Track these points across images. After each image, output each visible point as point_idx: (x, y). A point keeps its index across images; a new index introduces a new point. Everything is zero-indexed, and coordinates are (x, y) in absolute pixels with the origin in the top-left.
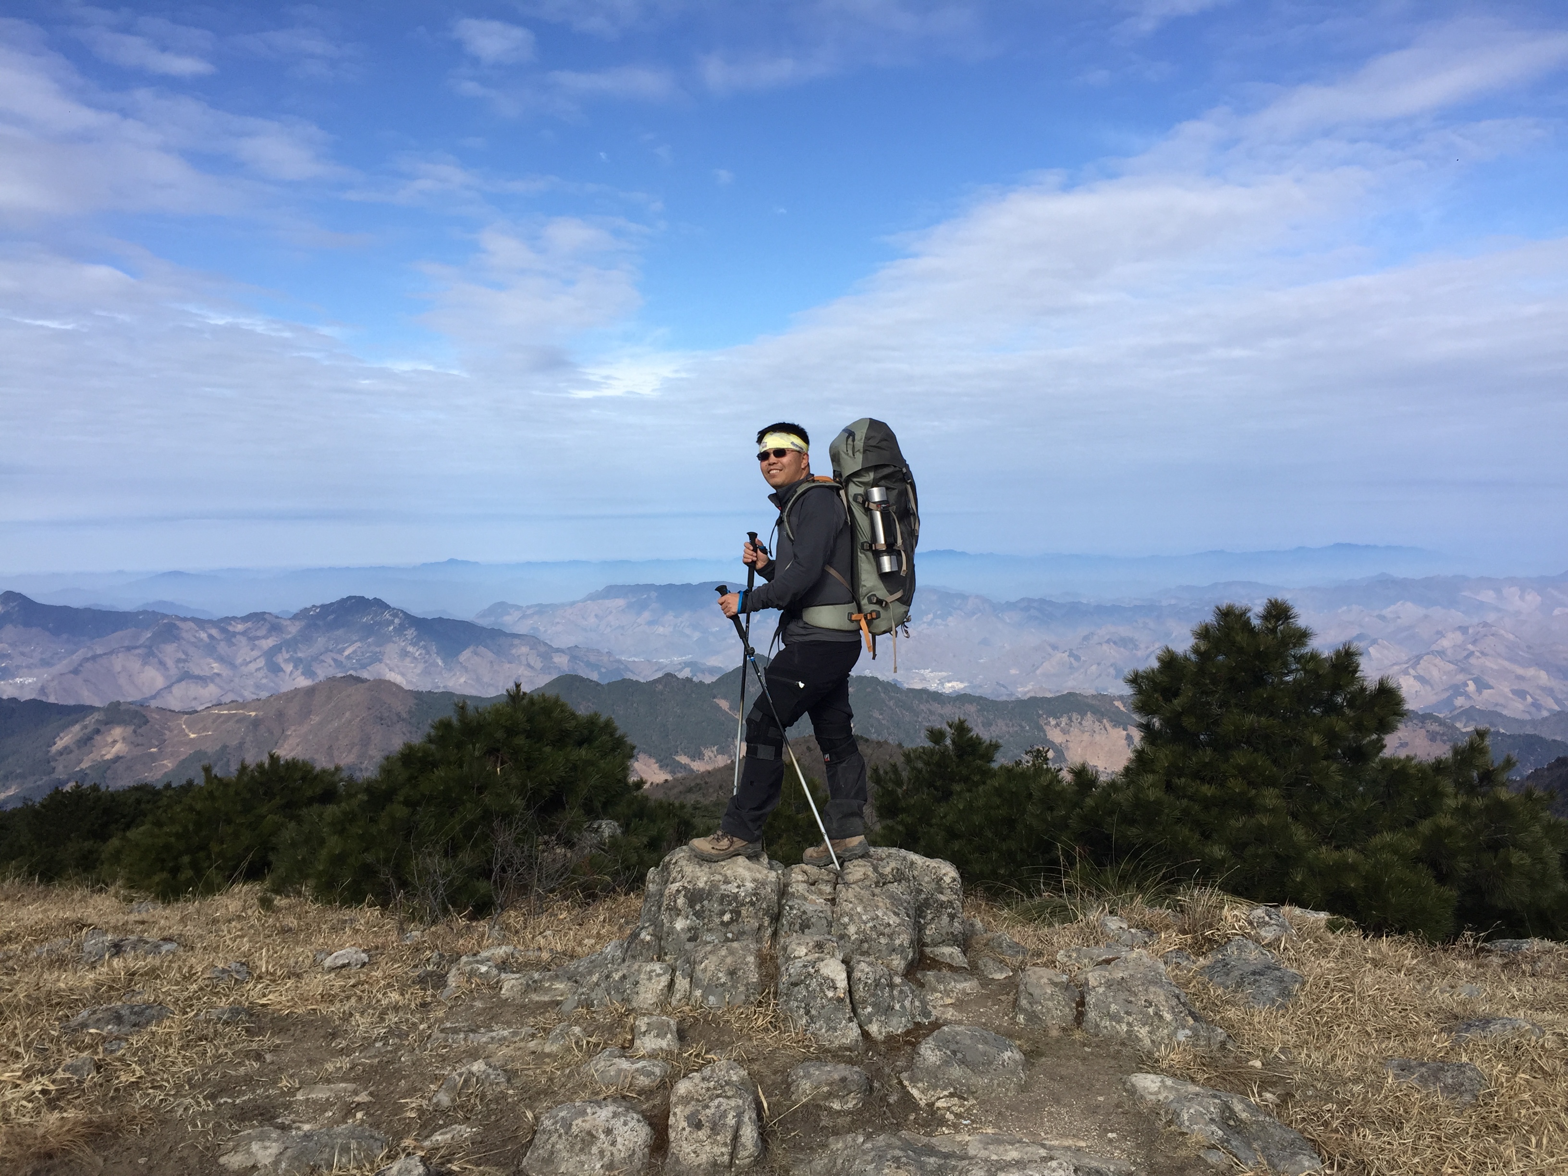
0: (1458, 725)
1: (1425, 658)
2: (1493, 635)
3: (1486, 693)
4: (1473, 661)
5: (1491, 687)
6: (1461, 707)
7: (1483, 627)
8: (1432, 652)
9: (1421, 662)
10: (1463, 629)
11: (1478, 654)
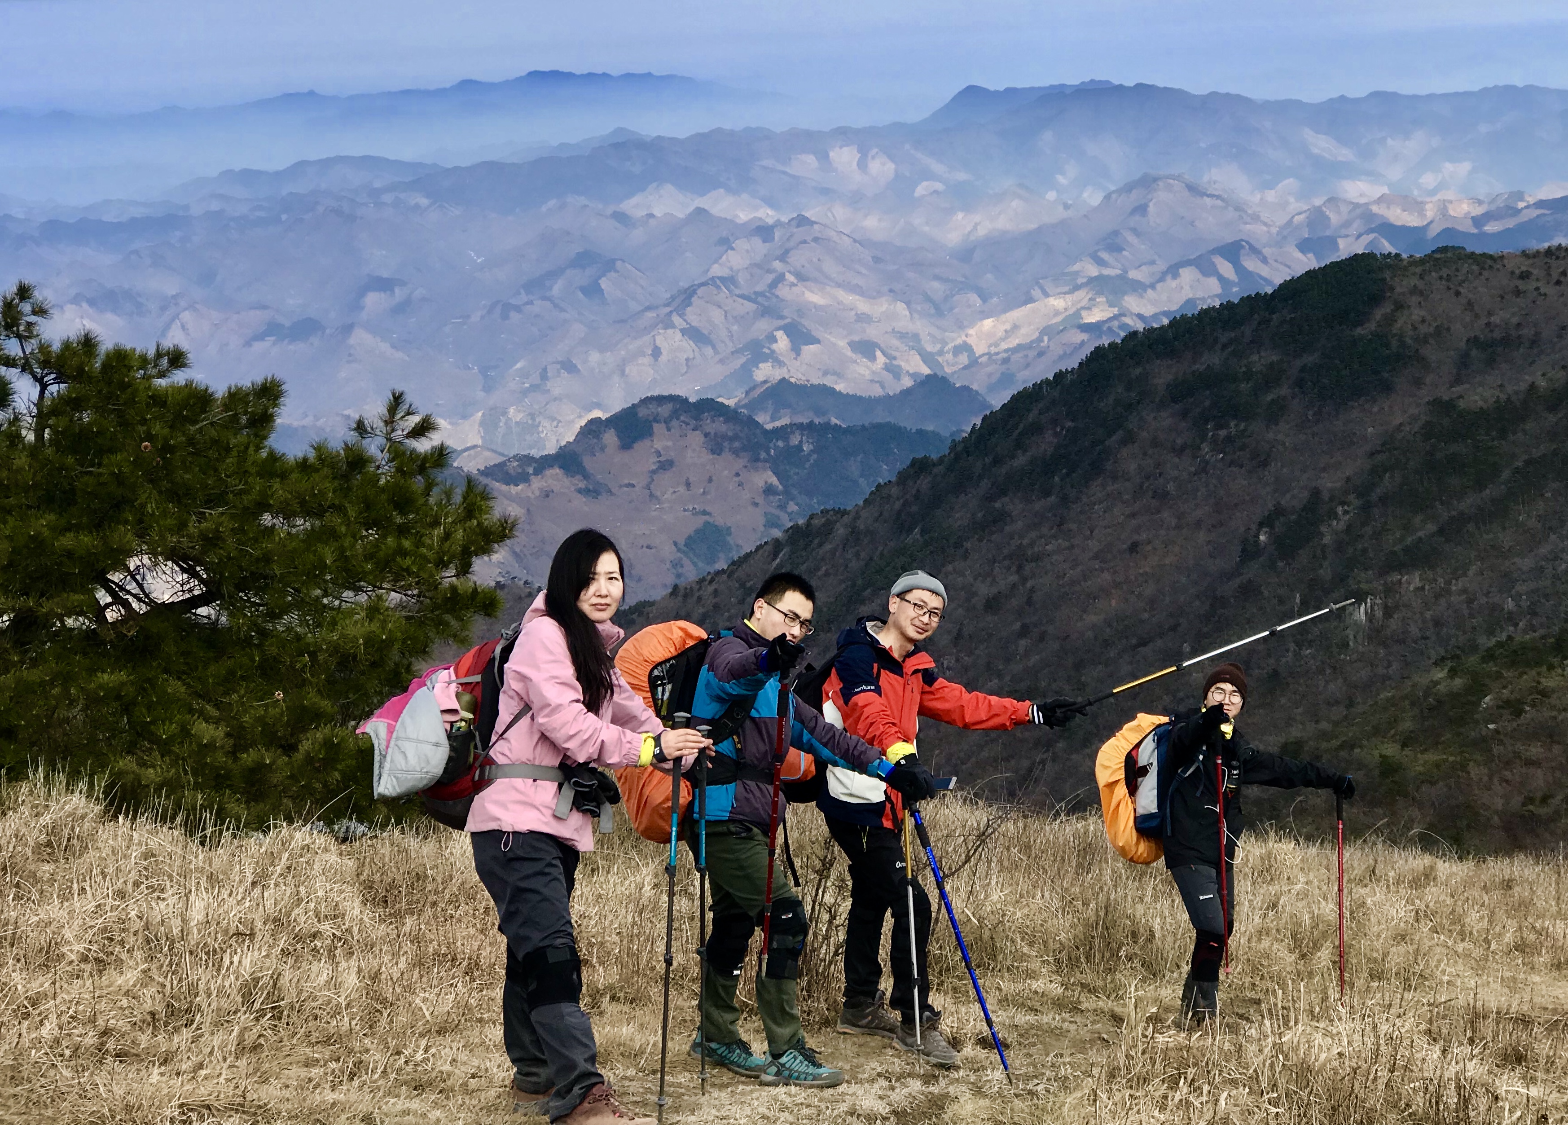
0: (761, 418)
1: (700, 292)
2: (816, 240)
3: (809, 350)
4: (783, 291)
5: (817, 341)
6: (765, 382)
7: (798, 226)
8: (713, 278)
9: (694, 299)
10: (764, 231)
11: (790, 278)
